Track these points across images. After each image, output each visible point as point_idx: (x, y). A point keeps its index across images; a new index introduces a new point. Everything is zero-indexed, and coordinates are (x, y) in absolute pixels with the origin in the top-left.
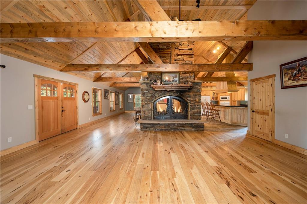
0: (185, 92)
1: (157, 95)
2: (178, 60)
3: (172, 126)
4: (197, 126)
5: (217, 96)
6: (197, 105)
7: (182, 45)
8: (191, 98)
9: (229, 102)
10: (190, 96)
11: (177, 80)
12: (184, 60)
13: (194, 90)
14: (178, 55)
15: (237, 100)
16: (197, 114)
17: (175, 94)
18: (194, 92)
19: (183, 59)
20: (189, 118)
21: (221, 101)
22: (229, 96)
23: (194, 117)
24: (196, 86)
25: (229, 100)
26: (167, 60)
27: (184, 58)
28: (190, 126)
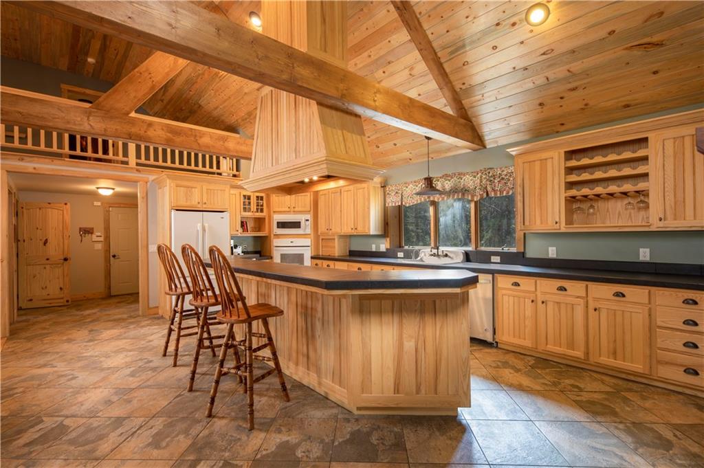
5: (259, 215)
9: (308, 242)
15: (338, 230)
21: (277, 236)
22: (308, 217)
25: (308, 231)
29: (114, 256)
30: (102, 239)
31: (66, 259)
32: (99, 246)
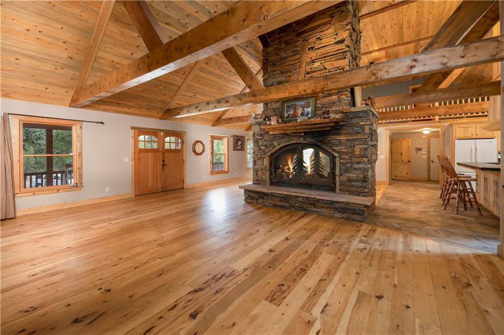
0: (329, 135)
1: (275, 143)
2: (314, 72)
3: (292, 201)
4: (343, 208)
6: (358, 163)
7: (321, 39)
8: (342, 147)
10: (340, 143)
11: (310, 112)
12: (326, 69)
13: (350, 130)
14: (314, 62)
16: (356, 184)
17: (308, 140)
18: (348, 134)
19: (324, 66)
20: (338, 191)
23: (349, 188)
24: (354, 121)
26: (292, 76)
27: (326, 65)
28: (328, 206)
29: (432, 161)
30: (426, 153)
31: (409, 161)
32: (425, 156)
